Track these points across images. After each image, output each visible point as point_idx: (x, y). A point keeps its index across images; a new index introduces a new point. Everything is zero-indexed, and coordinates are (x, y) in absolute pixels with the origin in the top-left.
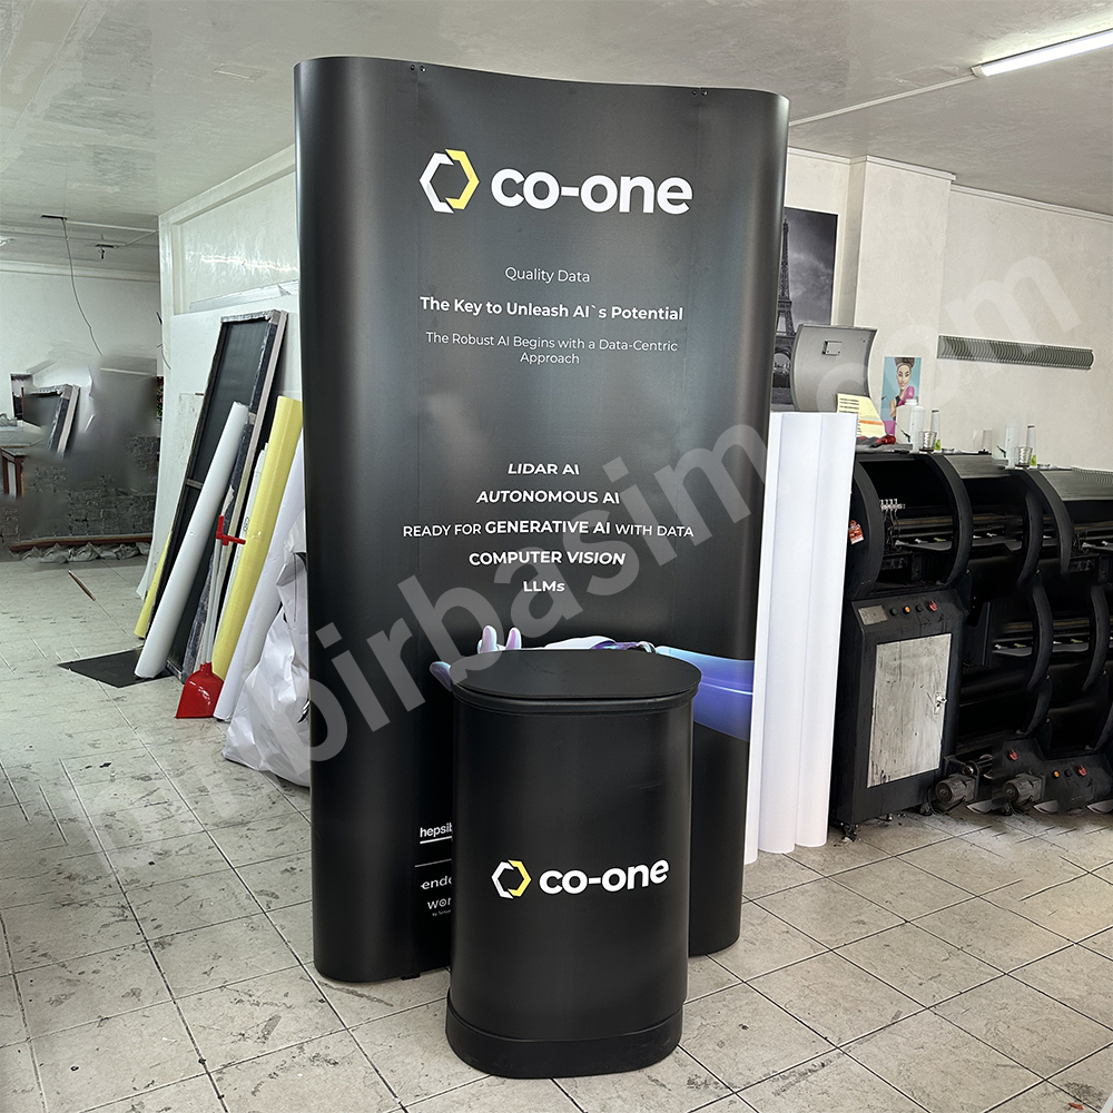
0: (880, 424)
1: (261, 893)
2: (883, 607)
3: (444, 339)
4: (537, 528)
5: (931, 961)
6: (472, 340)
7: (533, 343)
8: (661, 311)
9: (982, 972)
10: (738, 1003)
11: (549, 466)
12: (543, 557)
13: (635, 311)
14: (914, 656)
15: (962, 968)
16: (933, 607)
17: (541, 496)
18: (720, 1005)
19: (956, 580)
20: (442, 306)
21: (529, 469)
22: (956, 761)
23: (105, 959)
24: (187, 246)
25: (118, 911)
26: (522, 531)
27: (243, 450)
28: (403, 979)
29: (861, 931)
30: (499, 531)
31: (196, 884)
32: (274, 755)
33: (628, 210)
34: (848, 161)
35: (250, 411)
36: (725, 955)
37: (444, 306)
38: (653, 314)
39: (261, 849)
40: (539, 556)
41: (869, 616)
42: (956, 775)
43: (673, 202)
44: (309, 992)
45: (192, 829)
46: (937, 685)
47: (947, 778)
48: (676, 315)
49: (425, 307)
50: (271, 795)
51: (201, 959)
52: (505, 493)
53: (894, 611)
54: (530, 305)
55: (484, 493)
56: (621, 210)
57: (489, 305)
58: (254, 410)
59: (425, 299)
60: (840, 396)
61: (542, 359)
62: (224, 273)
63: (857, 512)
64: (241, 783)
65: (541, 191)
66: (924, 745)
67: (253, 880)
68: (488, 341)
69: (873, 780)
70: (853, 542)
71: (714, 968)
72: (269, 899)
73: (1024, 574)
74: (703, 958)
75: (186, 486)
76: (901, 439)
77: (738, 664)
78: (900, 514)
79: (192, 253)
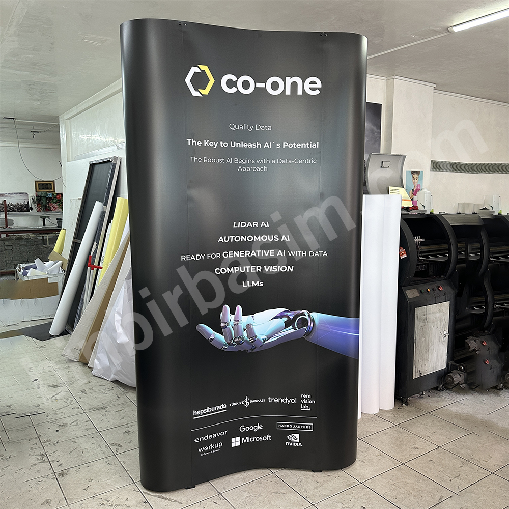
0: (410, 201)
1: (113, 444)
2: (417, 290)
3: (199, 160)
4: (248, 255)
5: (454, 468)
6: (213, 161)
7: (244, 161)
8: (308, 144)
9: (480, 472)
10: (359, 495)
11: (254, 223)
12: (252, 269)
13: (294, 144)
14: (433, 313)
15: (470, 471)
16: (441, 289)
17: (250, 238)
18: (350, 496)
19: (451, 275)
20: (198, 143)
21: (243, 225)
22: (454, 364)
23: (33, 484)
24: (73, 130)
25: (40, 457)
26: (241, 256)
27: (101, 224)
28: (187, 489)
29: (416, 453)
30: (230, 257)
31: (81, 441)
32: (118, 371)
33: (290, 94)
34: (386, 79)
35: (104, 205)
36: (350, 469)
37: (199, 143)
38: (304, 145)
39: (112, 422)
40: (250, 269)
41: (411, 294)
42: (455, 371)
43: (312, 89)
44: (139, 498)
45: (78, 412)
46: (444, 327)
47: (451, 372)
48: (315, 145)
49: (189, 144)
50: (117, 393)
51: (83, 482)
52: (232, 237)
53: (423, 291)
54: (242, 142)
55: (221, 238)
56: (286, 94)
57: (221, 143)
58: (106, 204)
59: (189, 140)
60: (390, 188)
61: (248, 169)
62: (90, 141)
63: (403, 243)
64: (102, 387)
65: (246, 85)
66: (439, 357)
67: (108, 438)
68: (222, 161)
69: (416, 375)
70: (402, 258)
71: (345, 476)
72: (117, 447)
73: (482, 271)
74: (339, 471)
75: (74, 242)
76: (421, 208)
77: (352, 320)
78: (422, 244)
79: (75, 133)
